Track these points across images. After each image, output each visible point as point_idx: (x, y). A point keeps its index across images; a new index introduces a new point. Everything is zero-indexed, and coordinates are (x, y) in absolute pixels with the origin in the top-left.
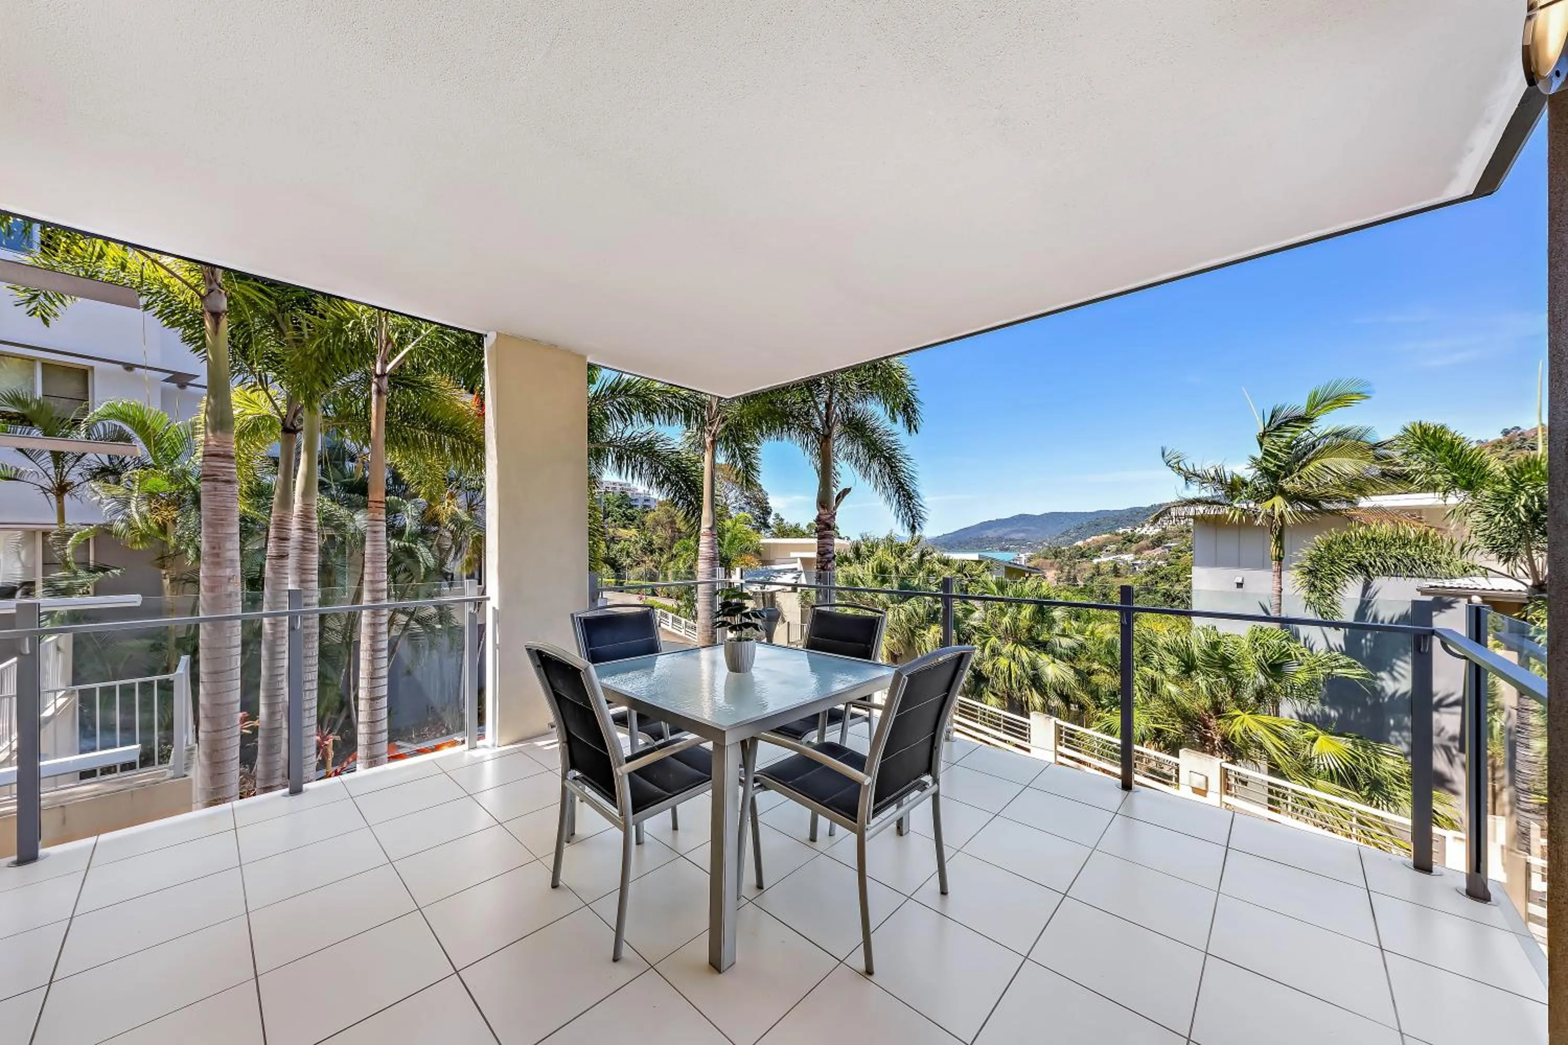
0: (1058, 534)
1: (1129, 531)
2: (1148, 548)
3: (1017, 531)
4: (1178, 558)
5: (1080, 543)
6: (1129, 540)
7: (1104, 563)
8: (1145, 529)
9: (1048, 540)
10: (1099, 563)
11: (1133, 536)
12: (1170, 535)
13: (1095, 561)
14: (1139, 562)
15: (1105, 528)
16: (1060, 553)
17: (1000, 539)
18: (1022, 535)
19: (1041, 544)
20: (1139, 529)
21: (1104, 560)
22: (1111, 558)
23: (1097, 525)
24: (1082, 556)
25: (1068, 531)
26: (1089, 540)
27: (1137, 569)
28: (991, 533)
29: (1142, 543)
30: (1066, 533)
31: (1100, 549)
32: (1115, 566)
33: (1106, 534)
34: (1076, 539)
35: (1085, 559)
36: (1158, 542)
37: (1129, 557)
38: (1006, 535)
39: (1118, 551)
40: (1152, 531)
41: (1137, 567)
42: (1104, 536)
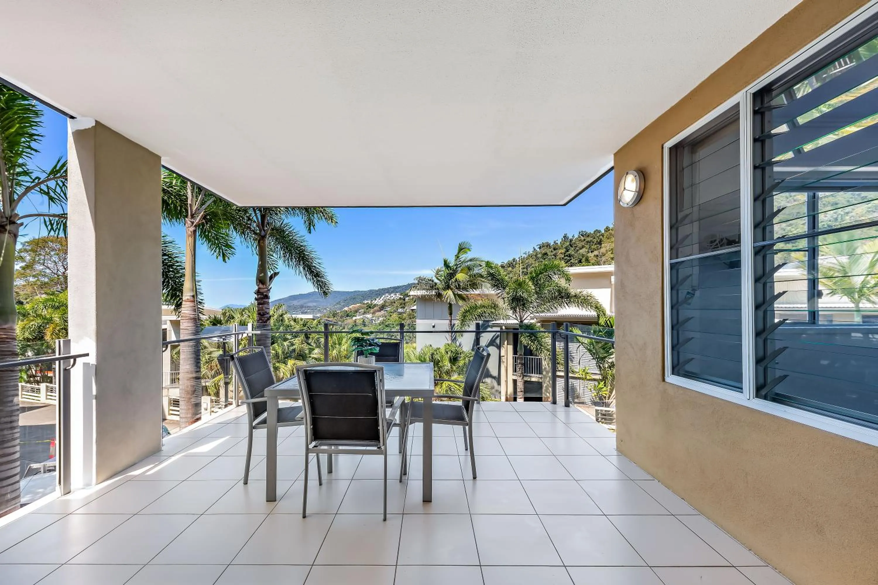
0: (335, 303)
1: (369, 302)
2: (378, 311)
3: (312, 302)
4: (391, 316)
5: (346, 309)
6: (369, 307)
7: (359, 319)
8: (376, 301)
9: (329, 307)
10: (356, 319)
11: (371, 304)
12: (387, 304)
13: (354, 318)
14: (374, 318)
15: (358, 300)
16: (336, 314)
17: (302, 307)
18: (315, 304)
19: (326, 309)
20: (374, 301)
21: (358, 318)
22: (362, 317)
23: (354, 299)
24: (348, 316)
25: (339, 302)
26: (350, 307)
27: (374, 322)
28: (295, 303)
29: (375, 308)
30: (339, 303)
31: (356, 311)
32: (364, 321)
33: (358, 303)
34: (344, 306)
35: (349, 317)
36: (382, 307)
37: (369, 316)
38: (305, 303)
39: (365, 313)
40: (379, 301)
41: (373, 321)
42: (358, 305)
